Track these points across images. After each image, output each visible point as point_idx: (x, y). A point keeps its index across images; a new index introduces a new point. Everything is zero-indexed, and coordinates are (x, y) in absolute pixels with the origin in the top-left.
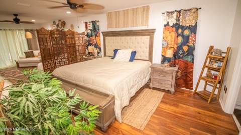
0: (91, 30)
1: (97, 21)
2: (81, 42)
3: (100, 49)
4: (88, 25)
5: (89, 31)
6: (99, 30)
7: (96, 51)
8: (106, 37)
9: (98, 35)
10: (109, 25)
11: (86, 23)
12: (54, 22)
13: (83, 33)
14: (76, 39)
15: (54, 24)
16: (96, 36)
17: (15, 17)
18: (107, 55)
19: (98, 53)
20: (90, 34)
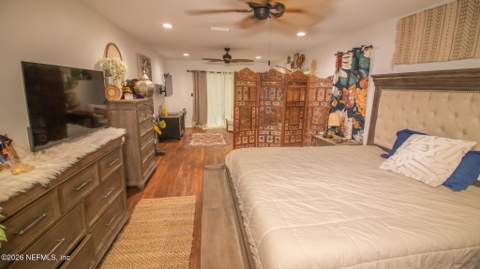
0: (348, 71)
1: (367, 48)
2: (321, 98)
3: (362, 122)
4: (344, 60)
5: (344, 75)
6: (368, 70)
7: (350, 124)
8: (384, 92)
9: (362, 84)
10: (401, 56)
11: (340, 55)
12: (289, 58)
13: (330, 79)
14: (311, 91)
15: (289, 62)
16: (358, 85)
17: (225, 53)
18: (376, 141)
19: (355, 131)
20: (343, 82)
